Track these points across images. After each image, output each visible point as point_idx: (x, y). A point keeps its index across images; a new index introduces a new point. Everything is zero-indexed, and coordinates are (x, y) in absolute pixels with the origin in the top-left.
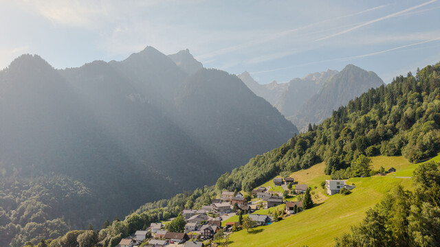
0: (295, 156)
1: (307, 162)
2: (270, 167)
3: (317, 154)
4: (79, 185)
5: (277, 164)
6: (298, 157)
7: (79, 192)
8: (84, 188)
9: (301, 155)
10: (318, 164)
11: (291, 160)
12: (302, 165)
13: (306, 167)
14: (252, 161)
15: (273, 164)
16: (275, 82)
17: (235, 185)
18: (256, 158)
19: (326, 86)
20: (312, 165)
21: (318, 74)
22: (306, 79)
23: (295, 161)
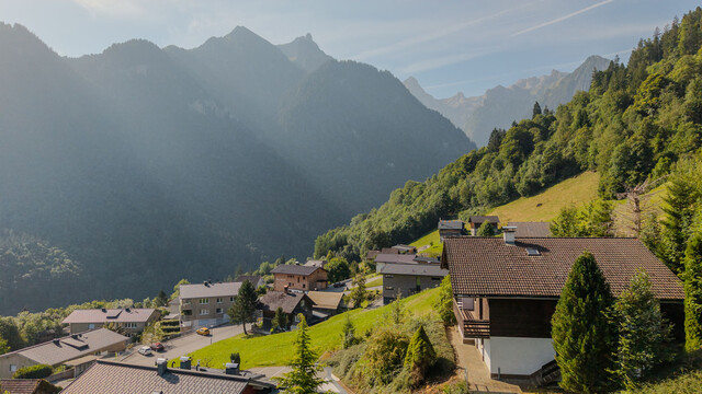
0: (500, 166)
1: (537, 176)
2: (432, 200)
3: (565, 155)
4: (58, 256)
5: (453, 190)
6: (508, 168)
7: (55, 270)
8: (67, 261)
9: (517, 163)
10: (570, 181)
11: (489, 179)
12: (520, 186)
13: (534, 189)
14: (394, 195)
15: (441, 193)
16: (460, 95)
17: (350, 248)
18: (405, 190)
19: (550, 95)
20: (549, 184)
21: (535, 80)
22: (514, 86)
23: (499, 179)
